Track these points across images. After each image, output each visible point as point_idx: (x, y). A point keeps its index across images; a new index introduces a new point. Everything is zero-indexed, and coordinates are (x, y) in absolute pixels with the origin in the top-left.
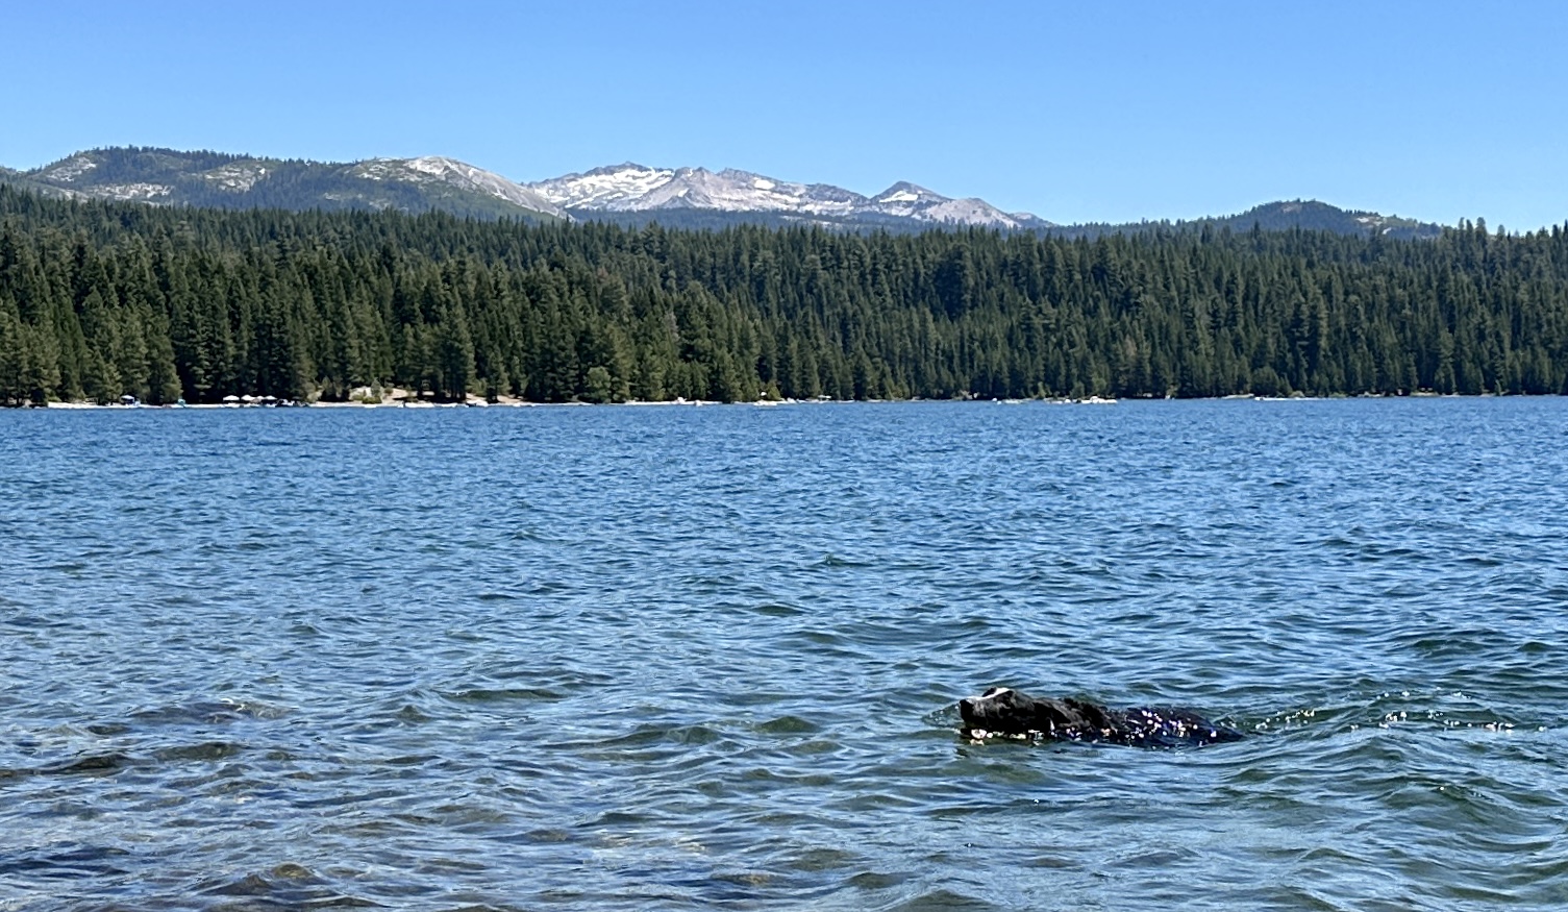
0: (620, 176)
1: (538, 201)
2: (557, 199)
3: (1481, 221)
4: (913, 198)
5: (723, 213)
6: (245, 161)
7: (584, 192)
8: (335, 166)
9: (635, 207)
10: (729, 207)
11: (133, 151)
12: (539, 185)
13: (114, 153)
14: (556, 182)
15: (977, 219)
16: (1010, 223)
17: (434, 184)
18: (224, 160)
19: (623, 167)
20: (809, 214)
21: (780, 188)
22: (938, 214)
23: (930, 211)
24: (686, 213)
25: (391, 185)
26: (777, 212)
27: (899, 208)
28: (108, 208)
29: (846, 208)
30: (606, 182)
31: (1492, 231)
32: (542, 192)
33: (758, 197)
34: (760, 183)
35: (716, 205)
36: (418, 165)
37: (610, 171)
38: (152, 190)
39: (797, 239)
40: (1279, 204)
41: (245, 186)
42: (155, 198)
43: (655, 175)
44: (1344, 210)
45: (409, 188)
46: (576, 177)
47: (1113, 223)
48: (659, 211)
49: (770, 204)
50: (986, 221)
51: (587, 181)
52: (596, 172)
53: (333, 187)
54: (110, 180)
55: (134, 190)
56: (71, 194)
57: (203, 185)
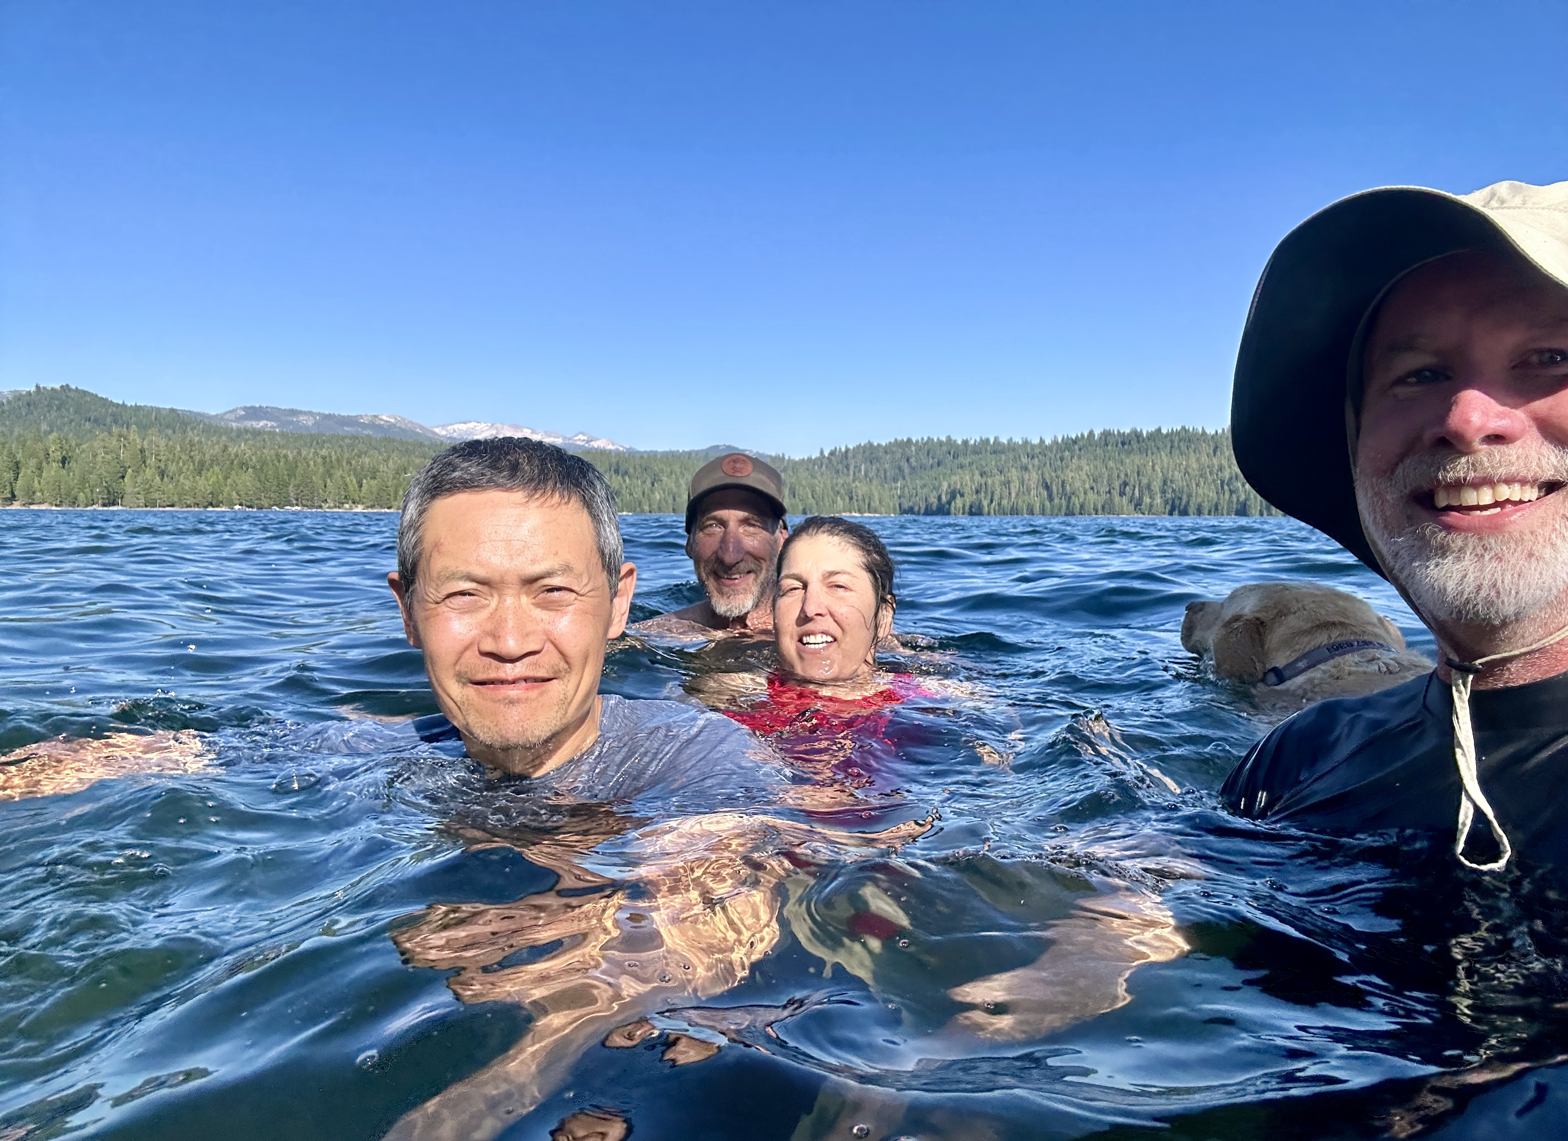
0: (469, 425)
1: (436, 434)
2: (444, 433)
4: (585, 438)
6: (310, 413)
7: (454, 431)
8: (349, 417)
11: (261, 407)
12: (437, 427)
13: (253, 408)
14: (444, 426)
15: (611, 447)
16: (621, 448)
17: (391, 426)
18: (301, 412)
19: (470, 422)
21: (532, 430)
22: (595, 444)
23: (593, 443)
25: (372, 425)
28: (246, 431)
32: (437, 430)
34: (524, 427)
36: (384, 417)
38: (269, 423)
40: (718, 446)
41: (310, 423)
42: (272, 427)
43: (483, 425)
45: (380, 427)
46: (451, 424)
47: (658, 450)
50: (613, 447)
51: (456, 427)
53: (348, 425)
54: (251, 419)
55: (262, 423)
56: (234, 425)
57: (292, 422)
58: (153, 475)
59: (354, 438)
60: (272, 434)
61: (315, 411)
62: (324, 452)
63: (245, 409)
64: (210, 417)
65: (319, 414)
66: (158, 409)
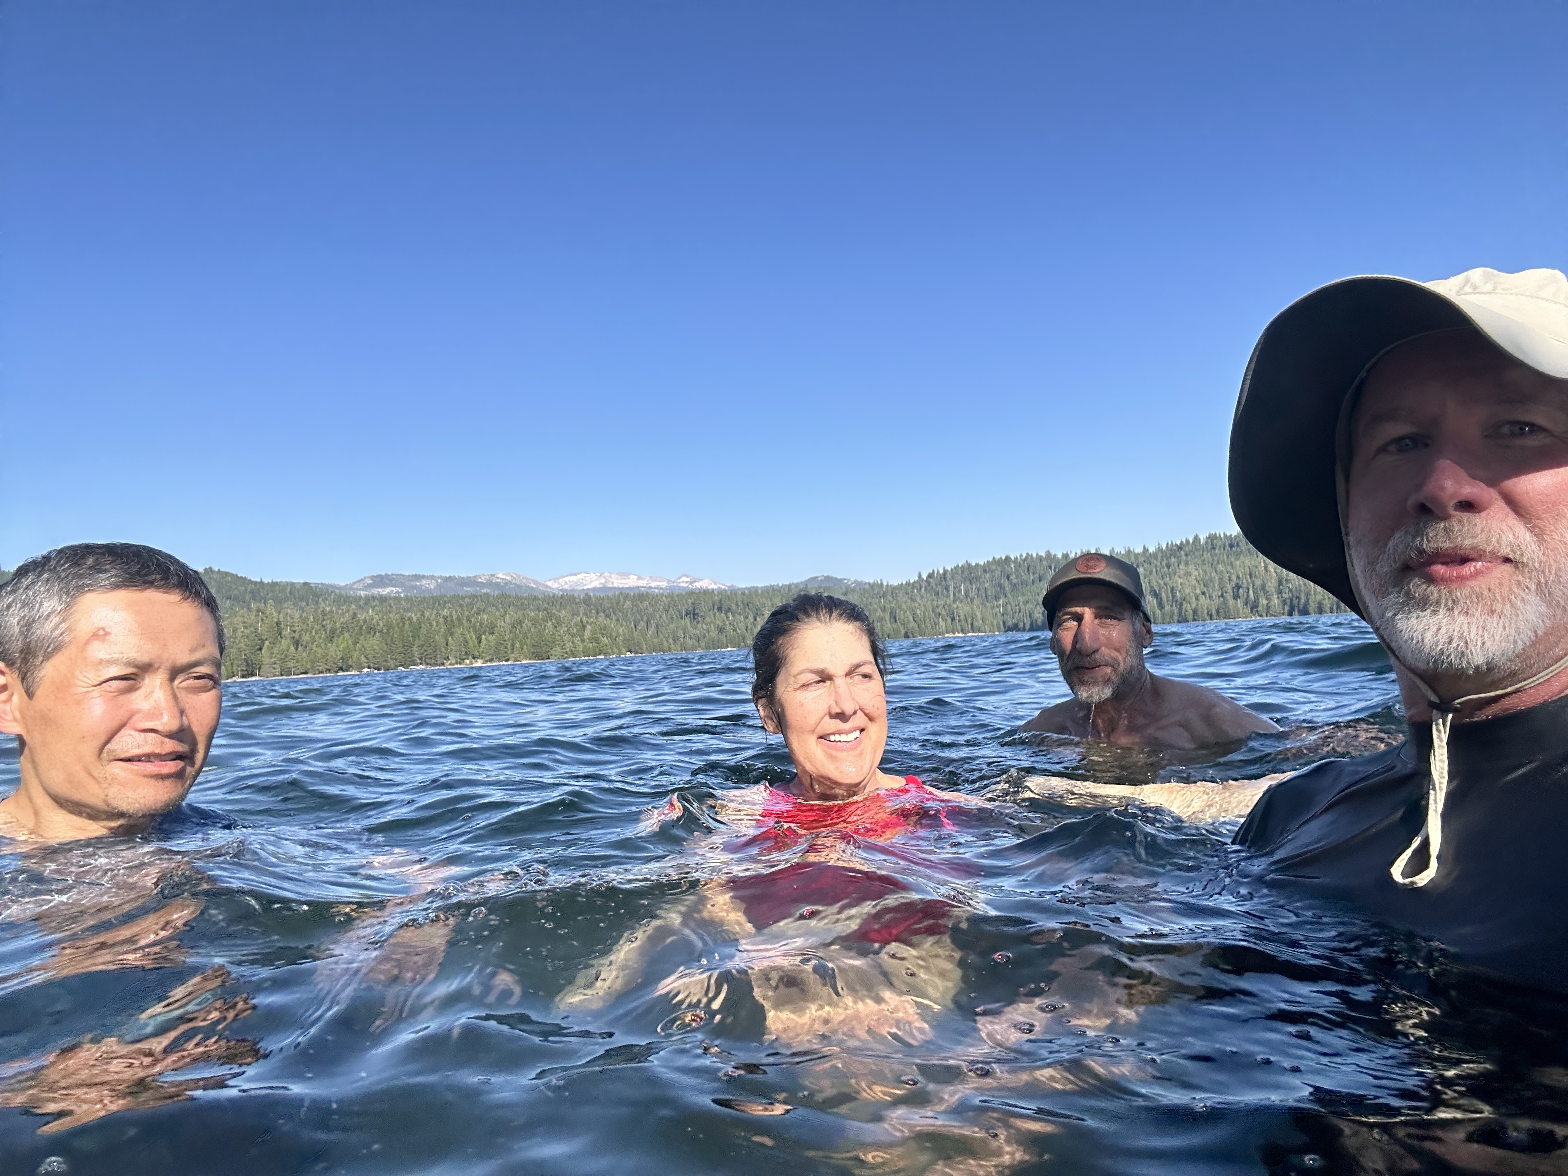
0: (580, 576)
1: (547, 587)
2: (556, 585)
3: (881, 581)
4: (689, 580)
5: (619, 588)
6: (432, 577)
7: (566, 583)
8: (468, 577)
9: (585, 587)
10: (621, 586)
11: (387, 575)
12: (550, 580)
13: (380, 576)
14: (556, 579)
15: (713, 586)
16: (723, 587)
17: (507, 583)
18: (424, 577)
19: (580, 573)
20: (650, 587)
21: (639, 578)
22: (698, 585)
23: (695, 584)
24: (605, 589)
25: (489, 584)
26: (638, 587)
27: (684, 583)
28: (374, 598)
29: (664, 584)
30: (574, 578)
31: (885, 584)
32: (549, 584)
33: (631, 582)
34: (632, 577)
35: (616, 585)
36: (501, 576)
37: (576, 575)
38: (395, 590)
39: (641, 596)
40: (816, 578)
41: (432, 587)
42: (397, 592)
43: (593, 575)
44: (839, 577)
45: (497, 584)
46: (563, 577)
47: (760, 585)
48: (594, 589)
49: (636, 584)
50: (715, 587)
51: (567, 579)
52: (571, 575)
53: (467, 585)
54: (379, 587)
55: (388, 590)
56: (363, 593)
57: (415, 587)
58: (289, 646)
59: (474, 597)
60: (398, 599)
61: (436, 575)
62: (446, 612)
63: (372, 578)
64: (340, 588)
65: (440, 577)
66: (293, 584)
